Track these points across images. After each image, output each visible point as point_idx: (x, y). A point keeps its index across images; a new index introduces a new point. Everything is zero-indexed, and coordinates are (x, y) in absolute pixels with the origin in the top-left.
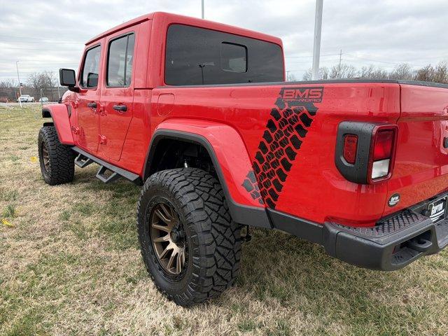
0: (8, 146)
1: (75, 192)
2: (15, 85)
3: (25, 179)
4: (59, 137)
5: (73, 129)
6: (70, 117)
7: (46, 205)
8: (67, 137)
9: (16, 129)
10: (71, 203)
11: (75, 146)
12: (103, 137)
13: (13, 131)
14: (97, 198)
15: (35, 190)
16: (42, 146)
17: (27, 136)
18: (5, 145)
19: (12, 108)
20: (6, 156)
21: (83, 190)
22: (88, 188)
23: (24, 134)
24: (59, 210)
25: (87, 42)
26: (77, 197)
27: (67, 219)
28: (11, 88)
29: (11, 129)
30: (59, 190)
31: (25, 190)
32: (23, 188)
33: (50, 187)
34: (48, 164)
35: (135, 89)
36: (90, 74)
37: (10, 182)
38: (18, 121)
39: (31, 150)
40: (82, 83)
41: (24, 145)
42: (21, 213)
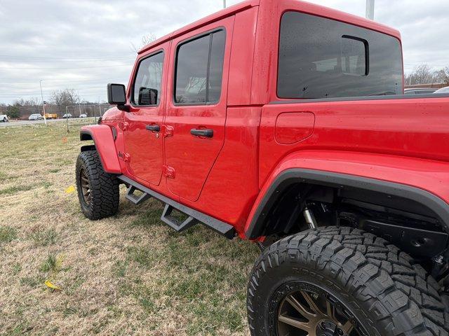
0: (38, 169)
1: (122, 229)
2: (39, 103)
3: (61, 213)
4: (103, 165)
5: (119, 155)
6: (115, 141)
7: (93, 252)
8: (112, 164)
9: (44, 148)
10: (121, 248)
11: (122, 174)
12: (170, 169)
13: (40, 150)
14: (151, 237)
15: (74, 228)
16: (80, 173)
17: (55, 157)
18: (34, 168)
19: (37, 126)
20: (37, 181)
21: (130, 227)
22: (136, 223)
23: (52, 155)
24: (110, 260)
25: (140, 50)
26: (126, 238)
27: (123, 275)
28: (35, 106)
29: (39, 149)
30: (102, 228)
31: (63, 229)
32: (61, 225)
33: (91, 223)
34: (87, 195)
35: (227, 107)
36: (142, 89)
37: (45, 217)
38: (44, 140)
39: (62, 172)
40: (133, 100)
41: (55, 168)
42: (63, 266)
